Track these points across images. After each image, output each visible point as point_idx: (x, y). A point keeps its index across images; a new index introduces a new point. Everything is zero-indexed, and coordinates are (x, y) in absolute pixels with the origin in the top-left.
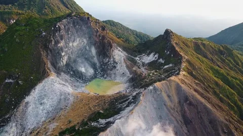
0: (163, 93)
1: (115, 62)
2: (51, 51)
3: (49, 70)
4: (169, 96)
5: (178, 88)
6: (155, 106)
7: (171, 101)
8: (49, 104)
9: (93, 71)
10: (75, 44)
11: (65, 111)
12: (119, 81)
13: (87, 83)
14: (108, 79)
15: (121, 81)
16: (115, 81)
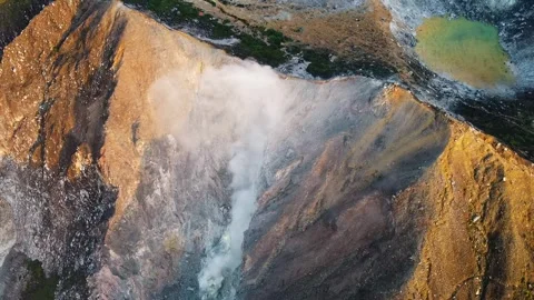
0: (381, 121)
11: (323, 12)
12: (515, 73)
13: (453, 15)
14: (511, 47)
15: (518, 77)
16: (508, 63)
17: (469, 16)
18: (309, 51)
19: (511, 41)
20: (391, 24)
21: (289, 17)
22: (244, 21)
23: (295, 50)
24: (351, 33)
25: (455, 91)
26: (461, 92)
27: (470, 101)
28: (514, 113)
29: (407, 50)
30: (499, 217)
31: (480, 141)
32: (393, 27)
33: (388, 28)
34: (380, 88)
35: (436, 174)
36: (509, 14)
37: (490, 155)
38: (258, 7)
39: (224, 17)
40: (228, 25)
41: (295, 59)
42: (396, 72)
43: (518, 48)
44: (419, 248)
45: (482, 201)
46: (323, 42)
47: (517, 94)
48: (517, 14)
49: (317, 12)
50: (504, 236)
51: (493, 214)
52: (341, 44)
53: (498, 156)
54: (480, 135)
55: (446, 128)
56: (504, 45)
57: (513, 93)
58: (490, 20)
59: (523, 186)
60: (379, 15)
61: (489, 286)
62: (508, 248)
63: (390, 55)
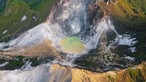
1: (95, 31)
2: (57, 7)
3: (48, 19)
8: (34, 38)
9: (79, 31)
10: (78, 7)
11: (33, 46)
12: (86, 47)
13: (67, 37)
14: (83, 41)
15: (87, 47)
16: (84, 45)
17: (71, 36)
18: (31, 59)
19: (82, 39)
20: (52, 44)
21: (24, 50)
22: (9, 56)
23: (27, 60)
24: (42, 50)
25: (73, 57)
26: (75, 56)
27: (78, 58)
28: (89, 58)
29: (59, 49)
31: (81, 72)
32: (53, 45)
33: (52, 46)
34: (49, 66)
36: (80, 33)
37: (84, 75)
38: (14, 50)
39: (3, 56)
40: (4, 58)
41: (27, 63)
42: (56, 57)
43: (85, 41)
46: (35, 55)
47: (88, 52)
48: (81, 33)
49: (31, 46)
52: (40, 54)
53: (87, 74)
54: (80, 70)
55: (70, 72)
56: (81, 41)
57: (87, 52)
58: (76, 36)
59: (96, 80)
60: (48, 43)
63: (54, 53)
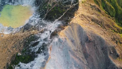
0: (67, 40)
4: (72, 41)
5: (80, 30)
6: (62, 55)
7: (75, 45)
12: (27, 5)
19: (14, 3)
28: (46, 8)
30: (89, 18)
35: (85, 28)
37: (79, 16)
42: (33, 34)
44: (98, 35)
45: (86, 20)
50: (92, 18)
51: (89, 19)
53: (79, 14)
56: (15, 5)
58: (3, 5)
61: (99, 23)
62: (94, 18)
63: (22, 35)
